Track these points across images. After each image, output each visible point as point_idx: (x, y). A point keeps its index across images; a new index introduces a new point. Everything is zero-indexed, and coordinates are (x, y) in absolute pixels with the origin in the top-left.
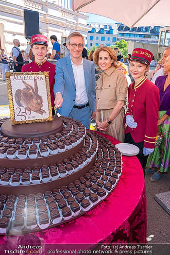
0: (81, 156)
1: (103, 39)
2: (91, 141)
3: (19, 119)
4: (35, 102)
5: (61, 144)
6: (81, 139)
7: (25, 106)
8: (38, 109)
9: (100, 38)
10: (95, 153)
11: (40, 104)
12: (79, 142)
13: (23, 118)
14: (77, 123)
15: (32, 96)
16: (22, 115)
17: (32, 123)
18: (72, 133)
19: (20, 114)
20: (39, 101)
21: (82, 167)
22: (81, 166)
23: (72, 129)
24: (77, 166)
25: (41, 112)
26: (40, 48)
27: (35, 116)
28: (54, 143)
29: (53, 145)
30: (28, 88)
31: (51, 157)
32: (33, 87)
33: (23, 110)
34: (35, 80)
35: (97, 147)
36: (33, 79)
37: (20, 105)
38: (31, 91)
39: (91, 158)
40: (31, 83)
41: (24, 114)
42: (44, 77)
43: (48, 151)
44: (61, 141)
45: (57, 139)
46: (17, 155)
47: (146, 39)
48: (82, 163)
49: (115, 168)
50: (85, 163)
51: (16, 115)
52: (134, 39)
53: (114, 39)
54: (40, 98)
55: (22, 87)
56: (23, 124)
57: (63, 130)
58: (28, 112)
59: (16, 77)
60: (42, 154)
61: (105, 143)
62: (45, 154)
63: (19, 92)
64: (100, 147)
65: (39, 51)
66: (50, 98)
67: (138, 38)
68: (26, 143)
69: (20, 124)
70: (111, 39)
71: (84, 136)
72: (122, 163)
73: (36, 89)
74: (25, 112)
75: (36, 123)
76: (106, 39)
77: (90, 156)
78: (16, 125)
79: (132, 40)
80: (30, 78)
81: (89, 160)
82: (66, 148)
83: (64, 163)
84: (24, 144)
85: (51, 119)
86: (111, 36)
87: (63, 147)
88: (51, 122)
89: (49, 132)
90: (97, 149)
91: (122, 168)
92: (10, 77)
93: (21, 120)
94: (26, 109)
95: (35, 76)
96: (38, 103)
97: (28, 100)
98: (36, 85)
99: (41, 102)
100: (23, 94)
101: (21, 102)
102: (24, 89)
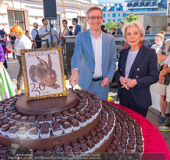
0: (98, 133)
1: (114, 15)
2: (108, 114)
3: (33, 95)
4: (49, 76)
5: (75, 121)
6: (97, 114)
7: (39, 82)
8: (52, 83)
9: (111, 15)
10: (113, 128)
11: (54, 79)
12: (94, 117)
13: (37, 93)
14: (92, 96)
15: (46, 71)
16: (36, 91)
17: (47, 98)
18: (87, 107)
19: (35, 89)
20: (53, 75)
21: (99, 147)
22: (97, 146)
23: (87, 103)
24: (93, 146)
25: (55, 86)
27: (49, 91)
28: (68, 120)
29: (66, 123)
30: (42, 64)
31: (65, 136)
32: (47, 62)
33: (37, 85)
34: (49, 55)
35: (115, 121)
36: (47, 54)
37: (34, 81)
38: (45, 67)
39: (108, 135)
40: (45, 58)
41: (38, 89)
42: (57, 51)
43: (61, 130)
44: (75, 117)
45: (70, 115)
46: (28, 135)
47: (154, 12)
48: (99, 141)
49: (135, 146)
50: (102, 142)
51: (30, 91)
52: (142, 13)
53: (124, 15)
54: (54, 72)
55: (36, 63)
56: (37, 100)
57: (78, 105)
58: (42, 88)
59: (31, 53)
60: (54, 133)
61: (122, 116)
62: (58, 133)
63: (33, 67)
64: (117, 120)
67: (147, 12)
68: (38, 121)
69: (34, 100)
70: (121, 15)
71: (100, 110)
72: (143, 139)
73: (50, 63)
74: (40, 87)
75: (50, 98)
76: (117, 15)
77: (107, 133)
78: (31, 101)
79: (141, 14)
80: (44, 53)
81: (106, 138)
82: (80, 126)
83: (79, 142)
84: (36, 122)
85: (65, 93)
86: (121, 13)
87: (77, 125)
88: (65, 96)
89: (63, 107)
90: (114, 124)
91: (143, 146)
92: (24, 54)
93: (35, 96)
94: (40, 84)
95: (48, 52)
96: (51, 78)
97: (41, 75)
98: (50, 60)
99: (56, 76)
100: (38, 69)
101: (36, 77)
102: (38, 64)
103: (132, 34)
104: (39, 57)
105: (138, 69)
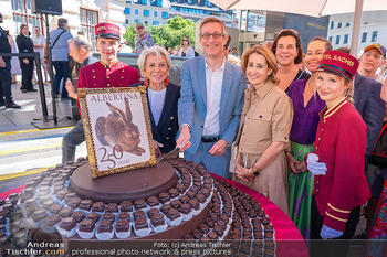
3: (103, 167)
4: (127, 135)
7: (113, 144)
8: (134, 146)
11: (136, 139)
13: (111, 165)
15: (123, 126)
16: (108, 160)
19: (106, 158)
20: (134, 133)
25: (139, 151)
26: (107, 43)
27: (129, 160)
30: (115, 115)
33: (110, 151)
34: (126, 100)
36: (123, 98)
37: (105, 143)
38: (121, 119)
41: (112, 158)
42: (138, 94)
51: (98, 161)
54: (135, 128)
55: (107, 112)
56: (110, 174)
58: (118, 154)
59: (96, 95)
63: (101, 121)
69: (106, 176)
73: (129, 114)
74: (114, 154)
75: (132, 170)
78: (101, 178)
80: (119, 97)
85: (155, 162)
88: (155, 166)
92: (85, 97)
93: (108, 169)
94: (114, 149)
95: (125, 94)
96: (132, 138)
97: (116, 134)
99: (138, 135)
100: (109, 123)
101: (106, 137)
102: (110, 115)
104: (111, 102)
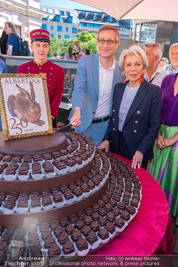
3: (13, 133)
4: (32, 110)
7: (20, 117)
8: (36, 119)
11: (38, 113)
13: (19, 131)
15: (28, 103)
16: (17, 128)
17: (30, 137)
19: (15, 126)
20: (37, 109)
25: (39, 123)
26: (41, 46)
27: (32, 128)
28: (62, 161)
30: (23, 94)
32: (29, 92)
33: (18, 121)
36: (29, 82)
37: (14, 115)
38: (27, 98)
40: (26, 87)
41: (20, 126)
42: (40, 80)
51: (10, 128)
54: (38, 105)
55: (16, 92)
56: (18, 139)
58: (24, 124)
59: (8, 79)
63: (12, 98)
65: (41, 48)
66: (49, 105)
69: (15, 139)
73: (33, 94)
74: (21, 124)
75: (34, 136)
78: (11, 140)
80: (25, 81)
85: (52, 132)
88: (52, 135)
92: (0, 80)
93: (16, 135)
94: (21, 120)
95: (30, 79)
96: (35, 112)
97: (23, 109)
98: (32, 90)
99: (40, 111)
100: (18, 101)
101: (16, 111)
102: (18, 94)
103: (133, 65)
105: (138, 112)
